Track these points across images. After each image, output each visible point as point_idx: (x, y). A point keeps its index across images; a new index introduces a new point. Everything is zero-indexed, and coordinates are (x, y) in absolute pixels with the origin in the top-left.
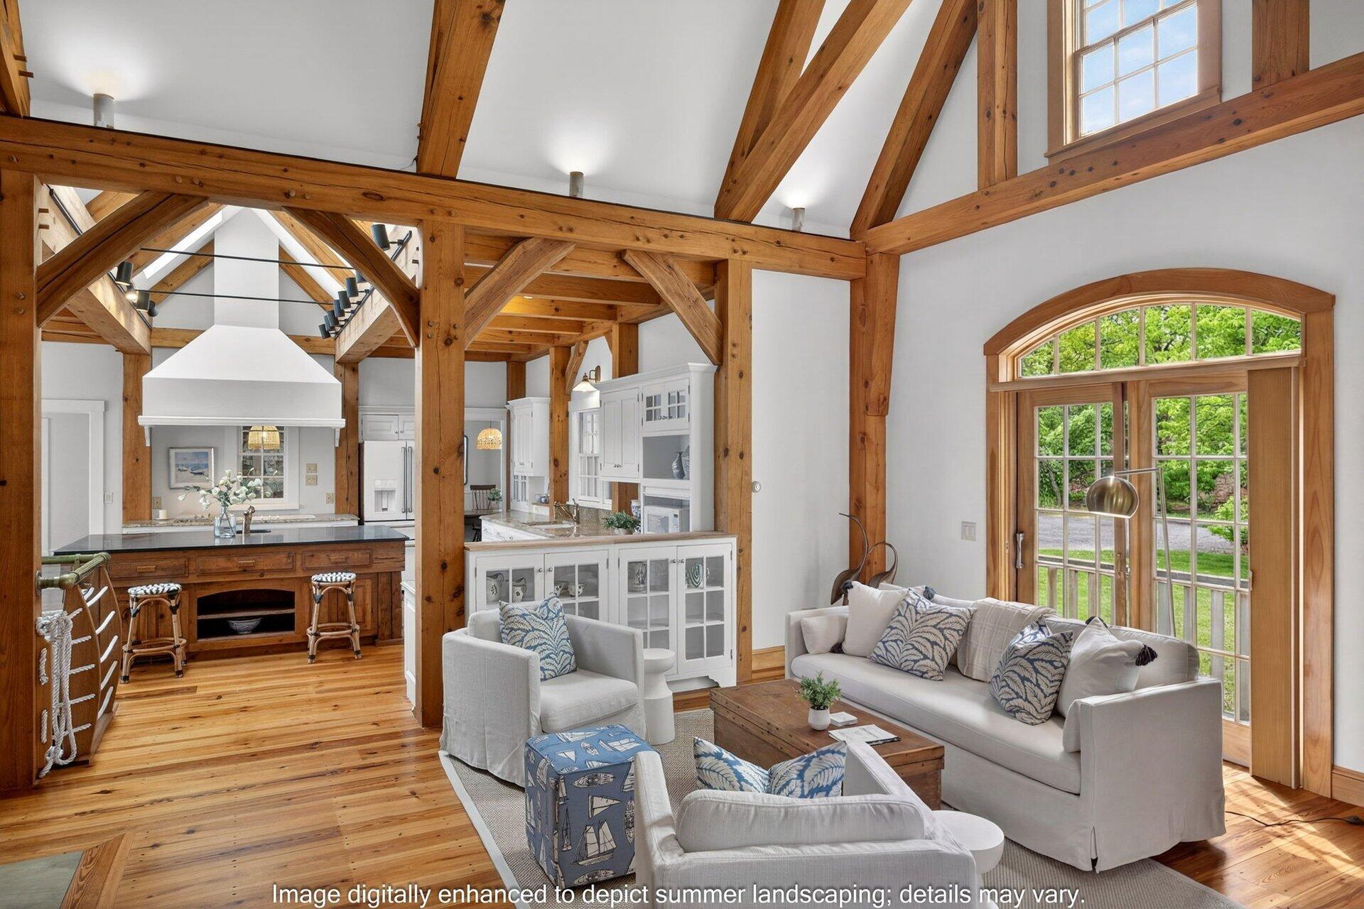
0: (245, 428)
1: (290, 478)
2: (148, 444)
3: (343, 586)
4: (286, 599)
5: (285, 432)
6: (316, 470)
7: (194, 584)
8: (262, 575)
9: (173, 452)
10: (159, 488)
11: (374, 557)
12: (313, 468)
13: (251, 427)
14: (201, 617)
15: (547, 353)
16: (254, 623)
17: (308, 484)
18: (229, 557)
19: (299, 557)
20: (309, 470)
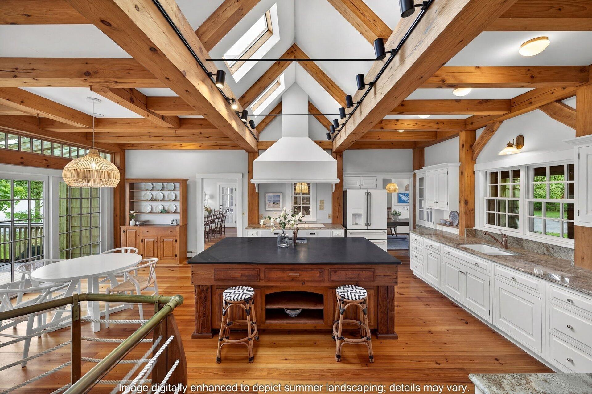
0: (295, 184)
1: (313, 206)
2: (257, 191)
3: (361, 303)
4: (318, 298)
5: (311, 185)
6: (324, 203)
7: (264, 286)
8: (303, 283)
9: (267, 195)
10: (262, 211)
11: (376, 274)
12: (322, 202)
13: (297, 183)
14: (268, 307)
15: (457, 135)
16: (298, 312)
17: (320, 209)
18: (283, 270)
19: (326, 272)
20: (321, 203)
